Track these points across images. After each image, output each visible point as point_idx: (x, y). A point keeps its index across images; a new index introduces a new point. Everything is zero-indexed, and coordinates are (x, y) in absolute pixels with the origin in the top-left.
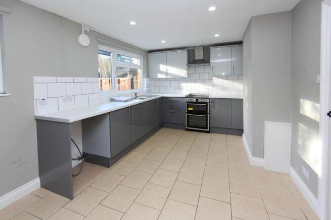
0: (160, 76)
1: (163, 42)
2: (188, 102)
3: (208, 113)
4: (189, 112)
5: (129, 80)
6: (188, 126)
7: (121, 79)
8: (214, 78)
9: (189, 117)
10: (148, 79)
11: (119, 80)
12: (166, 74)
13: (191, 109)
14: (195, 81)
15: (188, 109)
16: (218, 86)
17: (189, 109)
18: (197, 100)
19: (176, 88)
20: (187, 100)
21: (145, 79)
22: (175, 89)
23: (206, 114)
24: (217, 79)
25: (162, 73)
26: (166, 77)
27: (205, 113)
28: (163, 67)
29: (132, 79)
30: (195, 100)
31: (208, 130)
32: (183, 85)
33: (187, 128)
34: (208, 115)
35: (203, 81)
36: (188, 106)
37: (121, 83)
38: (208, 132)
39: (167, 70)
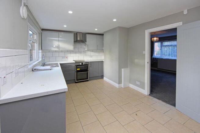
1: (65, 26)
2: (77, 66)
4: (78, 71)
6: (77, 80)
9: (78, 74)
12: (58, 47)
17: (78, 69)
18: (82, 64)
19: (63, 57)
20: (76, 64)
21: (40, 51)
23: (87, 71)
26: (58, 50)
30: (81, 64)
31: (88, 79)
33: (76, 81)
35: (81, 53)
38: (88, 81)
39: (59, 45)
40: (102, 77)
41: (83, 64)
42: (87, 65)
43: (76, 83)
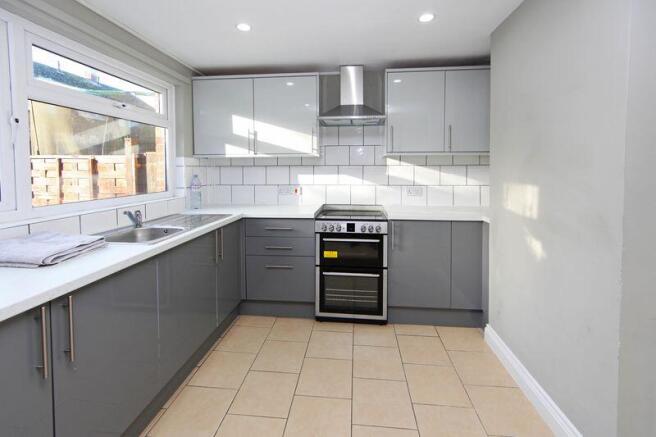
0: (232, 151)
2: (323, 235)
3: (385, 265)
4: (326, 265)
5: (128, 161)
6: (322, 310)
7: (101, 159)
8: (390, 161)
9: (326, 281)
10: (192, 161)
11: (94, 162)
12: (253, 144)
13: (334, 254)
14: (338, 169)
15: (322, 254)
16: (401, 184)
17: (327, 254)
18: (351, 227)
19: (281, 190)
20: (319, 226)
21: (182, 160)
22: (280, 192)
23: (379, 269)
24: (397, 162)
25: (238, 141)
26: (251, 154)
27: (376, 266)
28: (241, 125)
29: (141, 161)
30: (344, 226)
31: (383, 317)
32: (304, 179)
33: (319, 314)
34: (385, 271)
35: (360, 169)
36: (323, 247)
37: (101, 174)
38: (383, 323)
39: (255, 134)
40: (476, 317)
41: (358, 230)
42: (380, 236)
43: (320, 319)
